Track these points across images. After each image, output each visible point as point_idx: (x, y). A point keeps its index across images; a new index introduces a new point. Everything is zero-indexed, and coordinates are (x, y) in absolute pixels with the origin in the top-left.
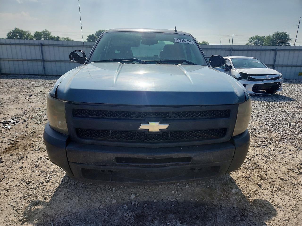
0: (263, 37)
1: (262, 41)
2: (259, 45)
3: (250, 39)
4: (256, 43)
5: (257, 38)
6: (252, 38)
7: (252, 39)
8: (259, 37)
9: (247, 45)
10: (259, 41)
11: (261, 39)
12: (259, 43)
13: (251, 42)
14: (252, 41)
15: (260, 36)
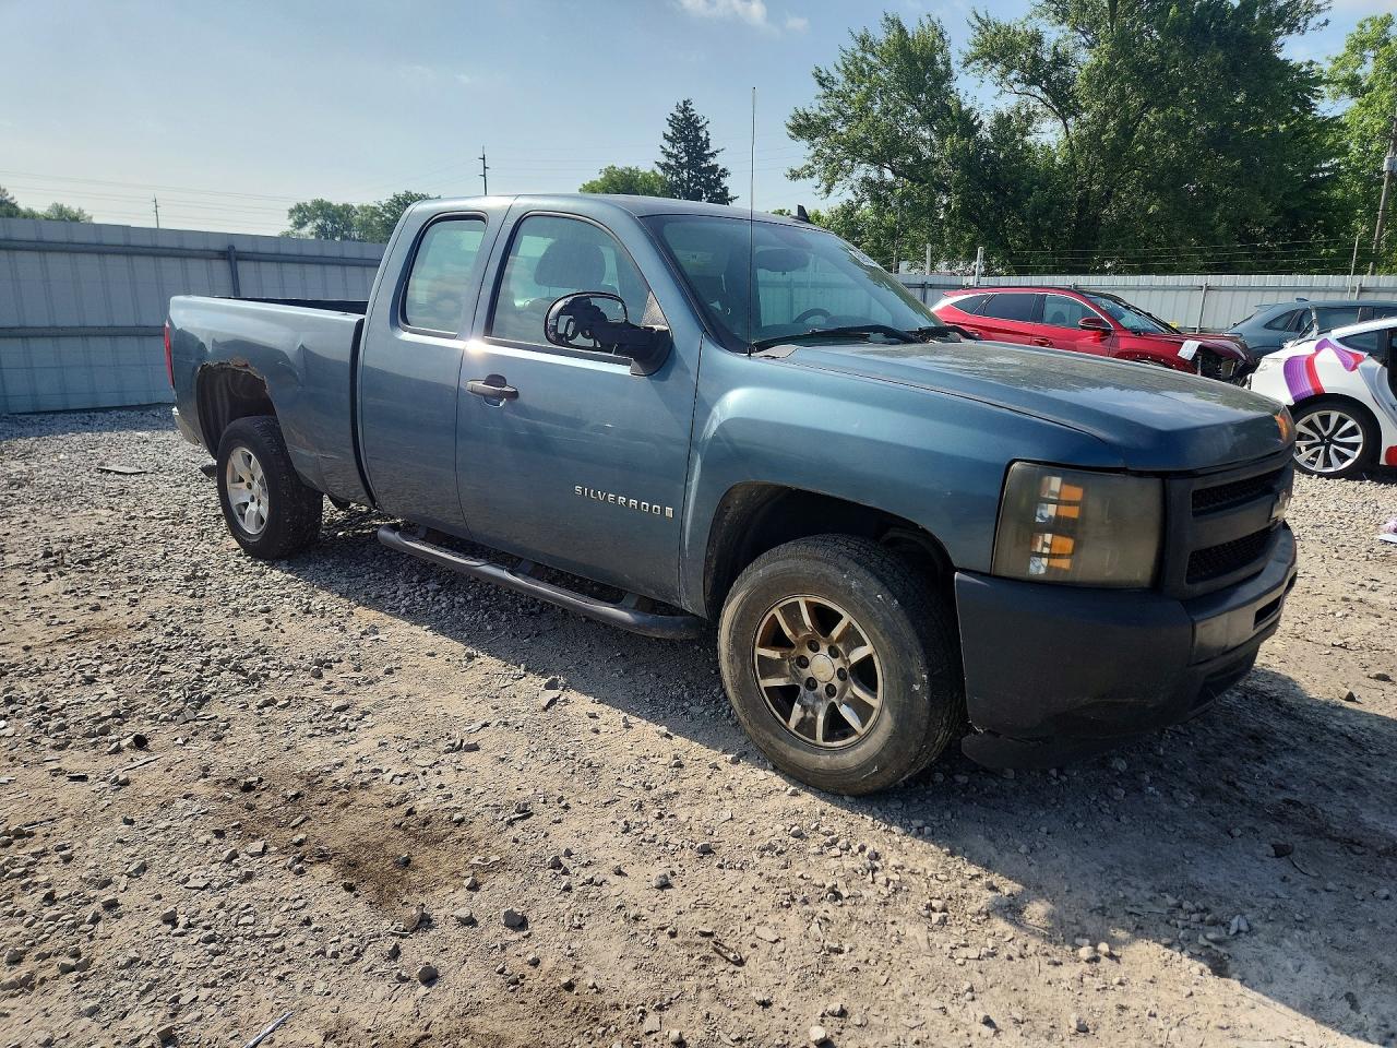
0: (347, 208)
1: (348, 226)
2: (337, 239)
3: (292, 212)
4: (321, 229)
5: (322, 208)
6: (299, 208)
7: (301, 214)
8: (329, 205)
9: (286, 237)
10: (334, 222)
11: (341, 216)
12: (335, 232)
13: (300, 224)
14: (305, 224)
15: (334, 204)
